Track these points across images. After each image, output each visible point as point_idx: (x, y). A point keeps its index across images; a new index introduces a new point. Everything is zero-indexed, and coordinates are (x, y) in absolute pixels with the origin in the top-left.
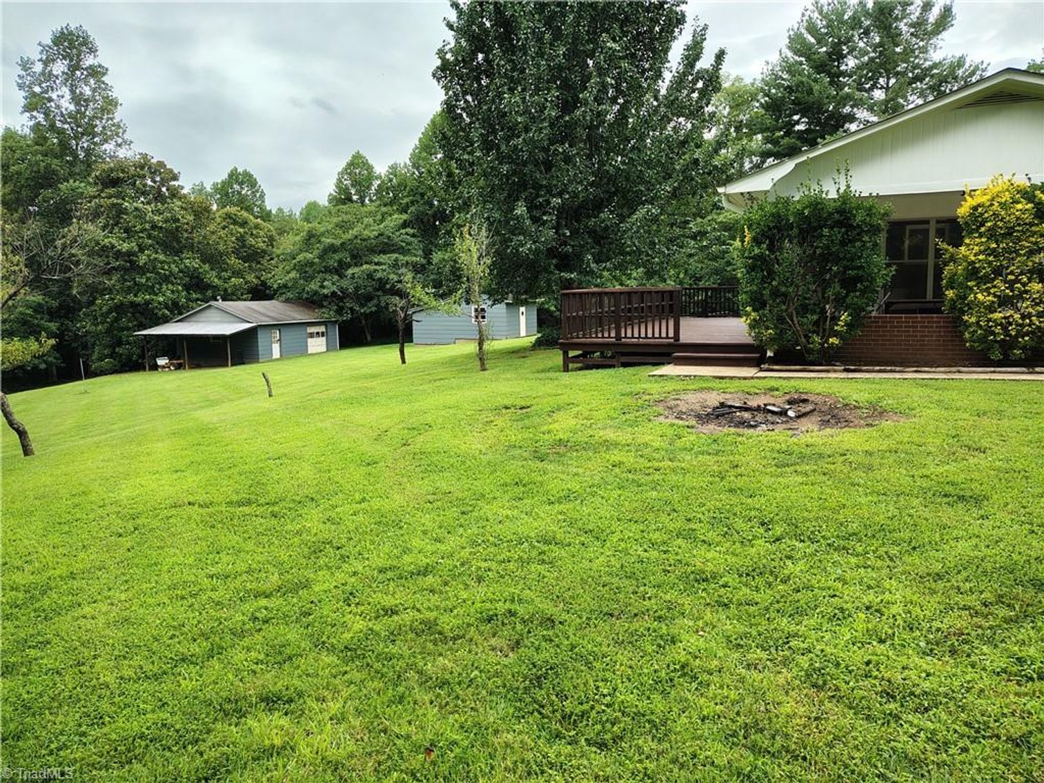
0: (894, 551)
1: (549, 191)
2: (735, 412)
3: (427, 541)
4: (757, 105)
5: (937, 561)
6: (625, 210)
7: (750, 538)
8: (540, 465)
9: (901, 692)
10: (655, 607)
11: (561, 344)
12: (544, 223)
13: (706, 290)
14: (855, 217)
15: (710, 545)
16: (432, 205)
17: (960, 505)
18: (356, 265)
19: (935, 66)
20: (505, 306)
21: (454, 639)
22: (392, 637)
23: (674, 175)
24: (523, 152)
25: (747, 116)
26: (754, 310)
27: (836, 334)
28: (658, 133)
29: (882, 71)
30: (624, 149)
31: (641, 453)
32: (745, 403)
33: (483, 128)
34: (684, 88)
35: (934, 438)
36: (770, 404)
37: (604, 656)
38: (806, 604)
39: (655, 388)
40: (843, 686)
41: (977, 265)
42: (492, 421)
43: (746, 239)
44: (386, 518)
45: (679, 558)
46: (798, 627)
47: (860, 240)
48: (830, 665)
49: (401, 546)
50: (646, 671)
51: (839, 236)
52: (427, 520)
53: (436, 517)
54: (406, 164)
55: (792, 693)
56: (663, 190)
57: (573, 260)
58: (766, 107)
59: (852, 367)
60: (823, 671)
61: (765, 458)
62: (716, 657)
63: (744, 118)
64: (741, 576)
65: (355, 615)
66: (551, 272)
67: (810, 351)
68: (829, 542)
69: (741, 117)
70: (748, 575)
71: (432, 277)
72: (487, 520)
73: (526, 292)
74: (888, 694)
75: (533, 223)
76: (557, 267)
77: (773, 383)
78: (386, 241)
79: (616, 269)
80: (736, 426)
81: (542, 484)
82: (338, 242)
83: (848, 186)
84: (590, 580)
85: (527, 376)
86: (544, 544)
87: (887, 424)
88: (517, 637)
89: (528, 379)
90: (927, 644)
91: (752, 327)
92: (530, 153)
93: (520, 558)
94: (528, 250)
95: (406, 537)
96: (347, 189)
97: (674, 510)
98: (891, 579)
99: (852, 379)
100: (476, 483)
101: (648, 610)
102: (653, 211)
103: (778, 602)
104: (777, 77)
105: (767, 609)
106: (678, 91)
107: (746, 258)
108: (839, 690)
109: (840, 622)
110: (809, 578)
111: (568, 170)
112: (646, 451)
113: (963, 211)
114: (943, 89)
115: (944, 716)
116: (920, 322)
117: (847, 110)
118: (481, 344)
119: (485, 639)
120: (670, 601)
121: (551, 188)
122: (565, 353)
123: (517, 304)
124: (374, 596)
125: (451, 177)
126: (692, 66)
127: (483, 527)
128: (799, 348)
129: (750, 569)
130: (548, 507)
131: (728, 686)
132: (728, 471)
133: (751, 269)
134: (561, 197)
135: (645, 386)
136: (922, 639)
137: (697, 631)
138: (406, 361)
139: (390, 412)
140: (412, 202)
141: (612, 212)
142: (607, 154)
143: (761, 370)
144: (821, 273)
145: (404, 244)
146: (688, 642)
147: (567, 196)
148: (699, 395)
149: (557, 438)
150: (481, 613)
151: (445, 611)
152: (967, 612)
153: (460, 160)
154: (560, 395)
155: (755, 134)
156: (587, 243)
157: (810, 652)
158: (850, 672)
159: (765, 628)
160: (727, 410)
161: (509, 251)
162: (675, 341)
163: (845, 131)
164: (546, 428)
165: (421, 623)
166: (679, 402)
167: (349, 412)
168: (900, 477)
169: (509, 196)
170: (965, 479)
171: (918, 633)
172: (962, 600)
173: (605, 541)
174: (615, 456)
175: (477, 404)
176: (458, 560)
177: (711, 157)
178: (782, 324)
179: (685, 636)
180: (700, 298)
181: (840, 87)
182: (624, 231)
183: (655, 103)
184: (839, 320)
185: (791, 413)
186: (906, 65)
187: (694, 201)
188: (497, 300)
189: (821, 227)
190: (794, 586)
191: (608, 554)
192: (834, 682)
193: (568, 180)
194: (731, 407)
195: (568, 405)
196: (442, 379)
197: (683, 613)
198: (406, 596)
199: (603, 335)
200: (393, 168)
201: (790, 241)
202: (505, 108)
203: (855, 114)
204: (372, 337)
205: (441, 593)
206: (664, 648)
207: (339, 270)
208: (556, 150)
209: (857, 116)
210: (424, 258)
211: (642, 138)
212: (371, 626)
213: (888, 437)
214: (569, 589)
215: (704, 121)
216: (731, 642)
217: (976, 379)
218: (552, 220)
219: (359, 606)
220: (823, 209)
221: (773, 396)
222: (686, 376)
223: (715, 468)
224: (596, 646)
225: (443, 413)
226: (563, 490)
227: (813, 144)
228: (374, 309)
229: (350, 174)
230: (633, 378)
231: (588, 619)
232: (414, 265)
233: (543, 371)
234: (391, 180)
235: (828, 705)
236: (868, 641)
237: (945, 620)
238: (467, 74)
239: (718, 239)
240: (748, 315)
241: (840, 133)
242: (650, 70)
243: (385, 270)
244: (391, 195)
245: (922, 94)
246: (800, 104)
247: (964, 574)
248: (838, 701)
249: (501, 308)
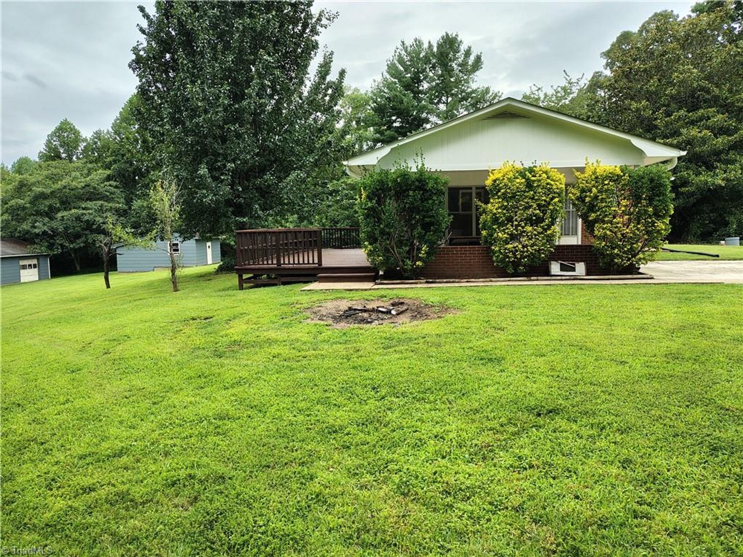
0: (452, 397)
1: (225, 158)
2: (358, 313)
3: (124, 429)
4: (369, 108)
5: (476, 401)
6: (282, 174)
7: (365, 399)
8: (218, 360)
9: (453, 489)
10: (300, 456)
11: (236, 269)
12: (222, 181)
13: (341, 230)
14: (427, 184)
15: (339, 407)
16: (131, 164)
17: (489, 364)
18: (65, 209)
19: (473, 92)
20: (194, 242)
21: (143, 503)
22: (90, 510)
23: (315, 151)
24: (204, 128)
25: (363, 115)
26: (370, 244)
27: (420, 259)
28: (303, 122)
29: (444, 92)
30: (280, 131)
31: (293, 346)
32: (365, 307)
33: (171, 108)
34: (320, 93)
35: (476, 323)
36: (381, 307)
37: (261, 498)
38: (399, 439)
39: (305, 299)
40: (420, 491)
41: (498, 216)
42: (181, 330)
43: (363, 196)
44: (87, 414)
45: (318, 418)
46: (394, 455)
47: (431, 199)
48: (413, 478)
49: (99, 435)
50: (291, 503)
51: (419, 196)
52: (124, 412)
53: (131, 409)
54: (108, 131)
55: (389, 502)
56: (308, 161)
57: (245, 208)
58: (374, 109)
59: (431, 280)
60: (408, 483)
61: (376, 343)
62: (340, 484)
63: (362, 116)
64: (358, 426)
65: (56, 497)
66: (229, 217)
67: (405, 271)
68: (414, 396)
69: (359, 115)
70: (363, 424)
71: (133, 219)
72: (174, 407)
73: (210, 232)
74: (446, 492)
75: (214, 181)
76: (233, 213)
77: (383, 293)
78: (92, 190)
79: (277, 215)
80: (359, 323)
81: (219, 374)
82: (48, 191)
83: (423, 165)
84: (254, 442)
85: (211, 294)
86: (220, 420)
87: (449, 316)
88: (195, 494)
89: (211, 296)
90: (470, 455)
91: (369, 255)
92: (209, 129)
93: (200, 433)
94: (210, 200)
95: (105, 428)
96: (56, 148)
97: (316, 385)
98: (449, 416)
99: (430, 288)
100: (166, 379)
101: (295, 459)
102: (302, 175)
103: (381, 440)
104: (381, 91)
105: (374, 446)
106: (315, 94)
107: (363, 209)
108: (418, 494)
109: (419, 448)
110: (401, 421)
111: (239, 144)
112: (297, 345)
113: (489, 182)
114: (478, 106)
115: (478, 501)
116: (468, 251)
117: (424, 115)
118: (173, 271)
119: (170, 500)
120: (310, 450)
121: (227, 155)
122: (240, 276)
123: (203, 240)
124: (75, 479)
125: (145, 143)
126: (324, 79)
127: (170, 413)
128: (398, 268)
129: (365, 420)
130: (224, 392)
131: (347, 504)
132: (352, 354)
133: (367, 216)
134: (234, 163)
135: (298, 298)
136: (467, 452)
137: (329, 469)
138: (111, 286)
139: (94, 328)
140: (115, 161)
141: (272, 175)
142: (268, 134)
143: (376, 284)
144: (410, 220)
145: (108, 194)
146: (322, 477)
147: (239, 162)
148: (335, 302)
149: (233, 339)
150: (167, 480)
151: (137, 482)
152: (492, 432)
153: (152, 131)
154: (236, 307)
155: (369, 127)
156: (255, 196)
157: (401, 471)
158: (424, 481)
159: (372, 459)
160: (353, 312)
161: (195, 201)
162: (319, 265)
163: (423, 129)
164: (224, 332)
165: (115, 495)
166: (320, 308)
167: (58, 329)
168: (456, 349)
169: (194, 160)
170: (493, 348)
171: (465, 449)
172: (489, 424)
173: (266, 412)
174: (275, 350)
175: (170, 318)
176: (148, 441)
177: (340, 140)
178: (388, 253)
179: (320, 474)
180: (337, 236)
181: (419, 100)
182: (282, 188)
183: (300, 101)
184: (422, 250)
185: (393, 312)
186: (457, 90)
187: (330, 169)
188: (186, 238)
189: (408, 190)
190: (392, 428)
191: (267, 422)
192: (415, 489)
193: (240, 151)
194: (355, 310)
195: (242, 314)
196: (140, 299)
197: (319, 458)
198: (103, 475)
199: (267, 262)
200: (98, 135)
201: (390, 199)
202: (188, 94)
203: (429, 118)
204: (81, 268)
205: (134, 469)
206: (305, 485)
207: (50, 213)
208: (229, 128)
209: (430, 120)
210: (126, 205)
211: (292, 124)
212: (70, 504)
213: (449, 324)
214: (237, 452)
215: (333, 116)
216: (350, 472)
217: (500, 286)
218: (228, 179)
219: (60, 489)
220: (408, 178)
221: (383, 301)
222: (327, 290)
223: (344, 353)
224: (255, 491)
225: (140, 326)
226: (235, 378)
227: (404, 135)
228: (82, 245)
229: (59, 137)
230: (290, 292)
231: (251, 472)
232: (117, 210)
233: (223, 290)
234: (95, 143)
235: (411, 505)
236: (436, 458)
237: (480, 439)
238: (157, 68)
239: (346, 195)
240: (366, 247)
241: (421, 130)
242: (296, 78)
243: (92, 214)
244: (96, 154)
245: (467, 109)
246: (395, 109)
247: (491, 407)
248: (417, 502)
249: (191, 244)
